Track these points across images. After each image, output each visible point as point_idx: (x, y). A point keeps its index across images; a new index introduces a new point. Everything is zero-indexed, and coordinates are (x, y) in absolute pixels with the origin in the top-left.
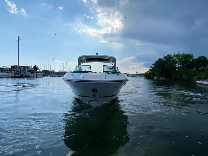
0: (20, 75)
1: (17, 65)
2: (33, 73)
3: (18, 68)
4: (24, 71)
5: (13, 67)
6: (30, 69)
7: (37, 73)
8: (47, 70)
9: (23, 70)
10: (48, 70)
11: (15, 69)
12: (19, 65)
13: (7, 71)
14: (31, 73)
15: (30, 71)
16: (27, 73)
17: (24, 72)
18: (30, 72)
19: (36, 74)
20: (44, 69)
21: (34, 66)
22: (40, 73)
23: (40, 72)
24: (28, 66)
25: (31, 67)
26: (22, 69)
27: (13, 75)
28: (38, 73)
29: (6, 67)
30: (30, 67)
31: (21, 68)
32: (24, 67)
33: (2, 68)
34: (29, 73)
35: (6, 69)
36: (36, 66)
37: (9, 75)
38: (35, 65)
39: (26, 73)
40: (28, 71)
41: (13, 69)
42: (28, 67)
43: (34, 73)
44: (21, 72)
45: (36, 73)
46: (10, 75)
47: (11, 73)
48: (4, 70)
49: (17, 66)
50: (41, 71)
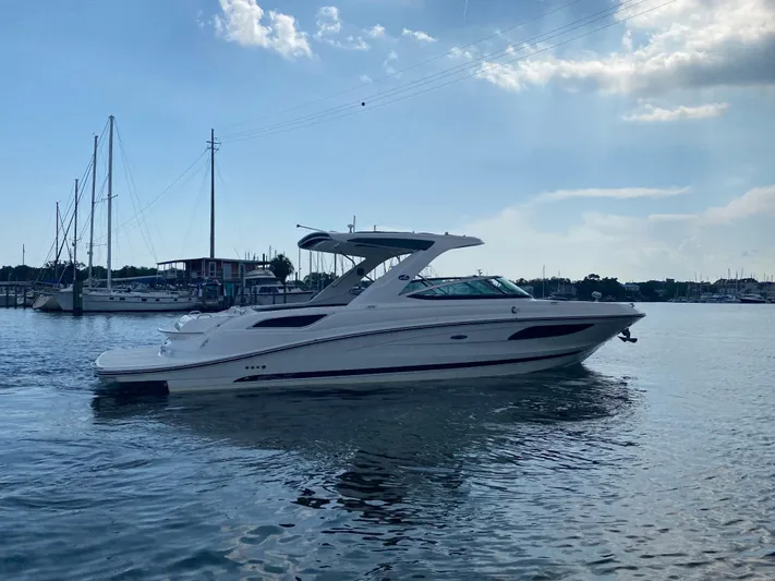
0: (221, 299)
1: (209, 256)
2: (269, 289)
3: (212, 269)
4: (236, 283)
5: (193, 265)
6: (258, 273)
7: (287, 291)
8: (325, 275)
9: (230, 278)
10: (333, 275)
11: (199, 274)
12: (216, 257)
13: (172, 281)
14: (264, 290)
15: (259, 281)
16: (247, 291)
17: (237, 288)
18: (259, 287)
19: (285, 294)
20: (314, 271)
21: (276, 260)
22: (298, 290)
23: (297, 283)
24: (251, 259)
25: (264, 263)
26: (227, 273)
27: (194, 300)
28: (293, 291)
29: (167, 267)
30: (260, 263)
31: (224, 267)
32: (234, 264)
33: (154, 271)
34: (255, 292)
35: (170, 276)
36: (281, 256)
37: (180, 300)
38: (278, 253)
39: (242, 293)
40: (249, 282)
41: (194, 275)
42: (251, 265)
43: (275, 289)
44: (222, 288)
45: (281, 291)
46: (183, 302)
47: (186, 293)
48: (160, 281)
49: (207, 260)
50: (302, 279)
